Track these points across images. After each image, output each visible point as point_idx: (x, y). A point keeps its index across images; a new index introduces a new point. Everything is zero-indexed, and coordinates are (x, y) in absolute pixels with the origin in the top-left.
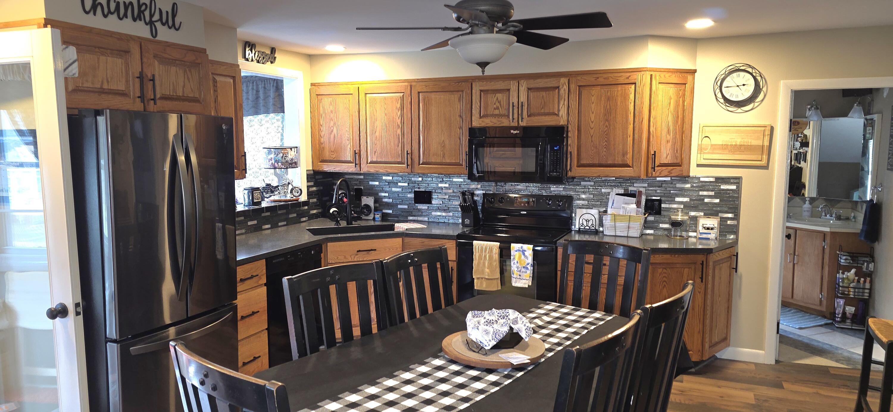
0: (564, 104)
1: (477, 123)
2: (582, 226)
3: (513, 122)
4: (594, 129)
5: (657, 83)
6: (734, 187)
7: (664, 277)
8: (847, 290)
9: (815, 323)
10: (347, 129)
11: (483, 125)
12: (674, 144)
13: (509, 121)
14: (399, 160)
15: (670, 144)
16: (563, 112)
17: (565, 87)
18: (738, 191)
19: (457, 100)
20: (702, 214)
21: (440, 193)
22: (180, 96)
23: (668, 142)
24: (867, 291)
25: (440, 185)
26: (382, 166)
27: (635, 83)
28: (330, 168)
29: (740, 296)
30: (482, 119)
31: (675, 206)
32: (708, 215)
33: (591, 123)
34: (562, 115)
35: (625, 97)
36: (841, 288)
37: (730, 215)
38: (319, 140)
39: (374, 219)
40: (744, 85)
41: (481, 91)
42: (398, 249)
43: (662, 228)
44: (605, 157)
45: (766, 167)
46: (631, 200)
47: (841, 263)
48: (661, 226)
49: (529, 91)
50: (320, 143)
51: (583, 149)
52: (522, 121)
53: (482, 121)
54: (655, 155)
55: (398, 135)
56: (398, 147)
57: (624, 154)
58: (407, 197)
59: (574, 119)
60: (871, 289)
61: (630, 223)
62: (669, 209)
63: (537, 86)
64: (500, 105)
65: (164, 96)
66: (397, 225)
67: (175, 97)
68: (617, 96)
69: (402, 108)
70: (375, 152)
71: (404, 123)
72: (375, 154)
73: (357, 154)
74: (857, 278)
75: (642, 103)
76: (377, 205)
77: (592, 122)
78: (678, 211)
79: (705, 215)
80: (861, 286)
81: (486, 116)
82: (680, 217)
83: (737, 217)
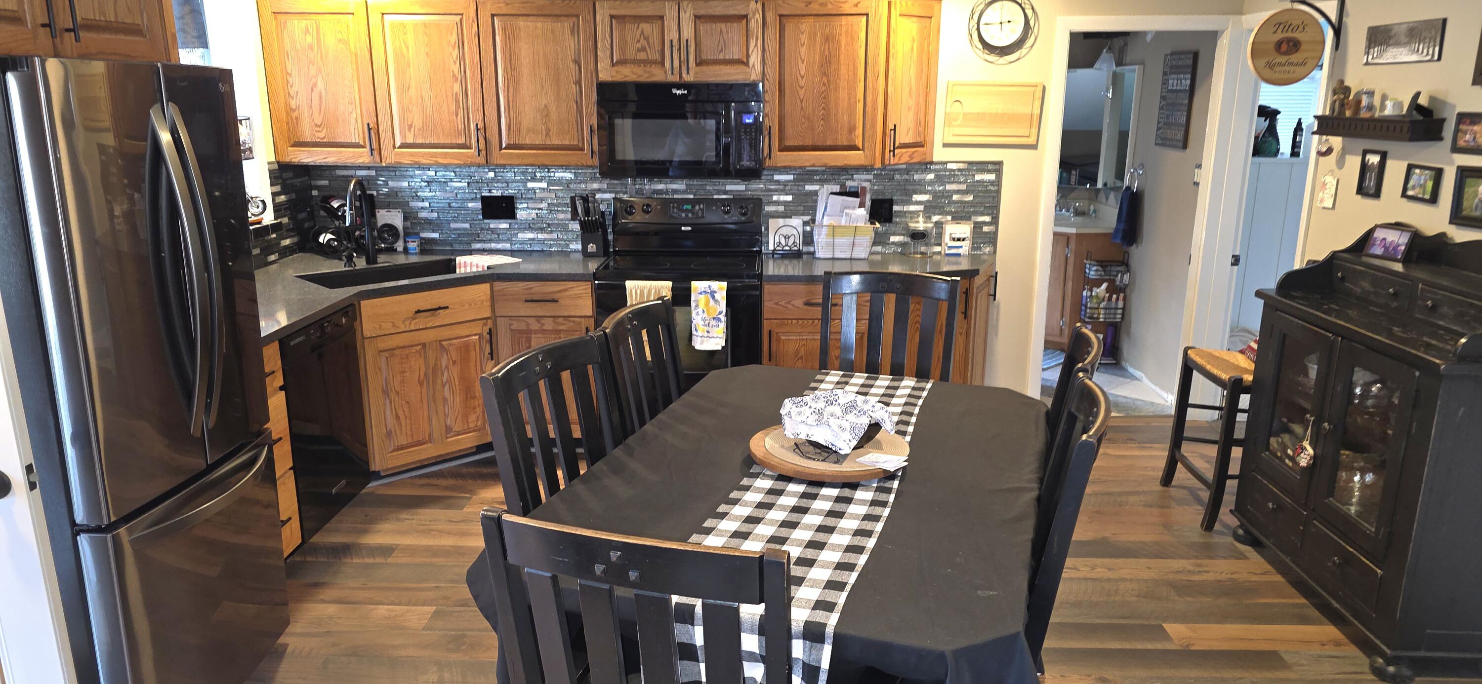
0: (756, 45)
1: (606, 75)
2: (778, 246)
3: (672, 73)
4: (805, 88)
5: (898, 15)
6: (992, 177)
7: (917, 315)
8: (1096, 312)
9: (1056, 361)
10: (347, 82)
11: (619, 78)
12: (917, 113)
13: (665, 72)
14: (461, 141)
15: (911, 113)
16: (755, 59)
17: (757, 16)
18: (998, 182)
19: (567, 32)
20: (949, 218)
21: (532, 198)
22: (111, 22)
23: (909, 109)
24: (1120, 311)
25: (530, 185)
26: (425, 153)
27: (867, 15)
28: (317, 158)
29: (996, 334)
30: (615, 68)
31: (912, 208)
32: (957, 218)
33: (800, 79)
34: (754, 65)
35: (852, 37)
36: (1088, 311)
37: (987, 219)
38: (287, 104)
39: (406, 250)
40: (1009, 22)
41: (612, 17)
42: (485, 303)
43: (893, 243)
44: (821, 135)
45: (1034, 147)
46: (853, 201)
47: (1090, 277)
48: (893, 239)
49: (697, 20)
50: (289, 110)
51: (788, 123)
52: (688, 73)
53: (617, 72)
54: (895, 130)
55: (456, 94)
56: (457, 116)
57: (852, 129)
58: (468, 209)
59: (772, 73)
60: (1123, 309)
61: (856, 238)
62: (903, 214)
63: (710, 12)
64: (648, 43)
65: (85, 22)
66: (460, 260)
67: (103, 24)
68: (840, 34)
69: (461, 44)
70: (410, 127)
71: (465, 72)
72: (409, 130)
73: (373, 131)
74: (1107, 295)
75: (878, 46)
76: (408, 224)
77: (802, 77)
78: (919, 216)
79: (953, 219)
80: (1113, 305)
81: (622, 62)
82: (920, 225)
83: (995, 221)
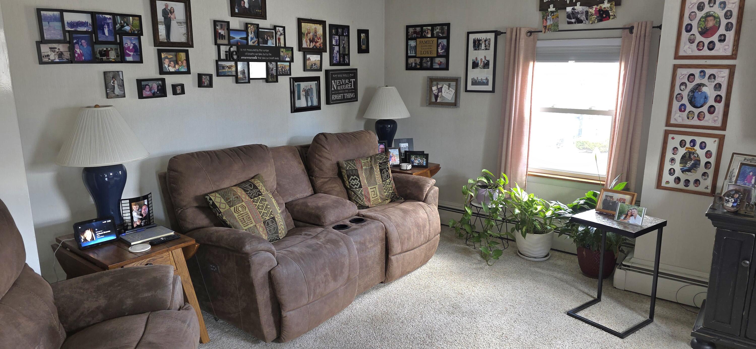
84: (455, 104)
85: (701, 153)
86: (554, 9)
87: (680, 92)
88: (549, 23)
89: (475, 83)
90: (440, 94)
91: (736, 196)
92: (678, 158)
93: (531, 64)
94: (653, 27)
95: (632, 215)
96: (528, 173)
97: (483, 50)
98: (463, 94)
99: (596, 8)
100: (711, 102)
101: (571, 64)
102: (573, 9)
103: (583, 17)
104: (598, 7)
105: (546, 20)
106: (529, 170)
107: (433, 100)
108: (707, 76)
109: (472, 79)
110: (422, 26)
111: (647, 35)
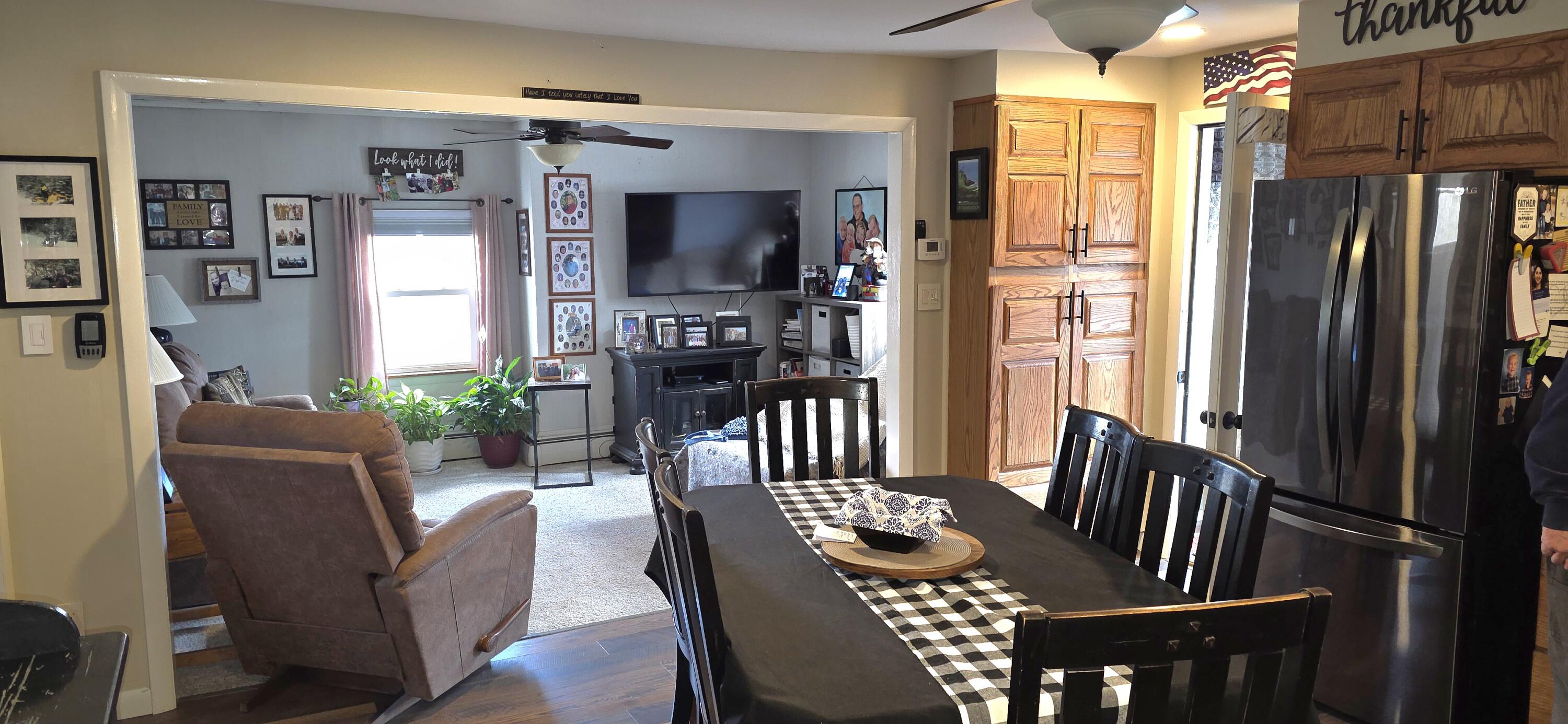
22: (1490, 136)
84: (255, 295)
85: (580, 316)
86: (389, 174)
87: (556, 263)
88: (386, 189)
89: (283, 264)
90: (223, 284)
91: (641, 340)
92: (564, 324)
93: (369, 237)
94: (502, 201)
95: (575, 373)
96: (388, 375)
97: (291, 220)
98: (264, 282)
99: (439, 177)
100: (581, 271)
101: (420, 238)
102: (413, 176)
103: (424, 186)
104: (441, 176)
105: (380, 185)
106: (387, 372)
107: (212, 292)
108: (575, 248)
109: (278, 260)
110: (174, 182)
111: (498, 208)
